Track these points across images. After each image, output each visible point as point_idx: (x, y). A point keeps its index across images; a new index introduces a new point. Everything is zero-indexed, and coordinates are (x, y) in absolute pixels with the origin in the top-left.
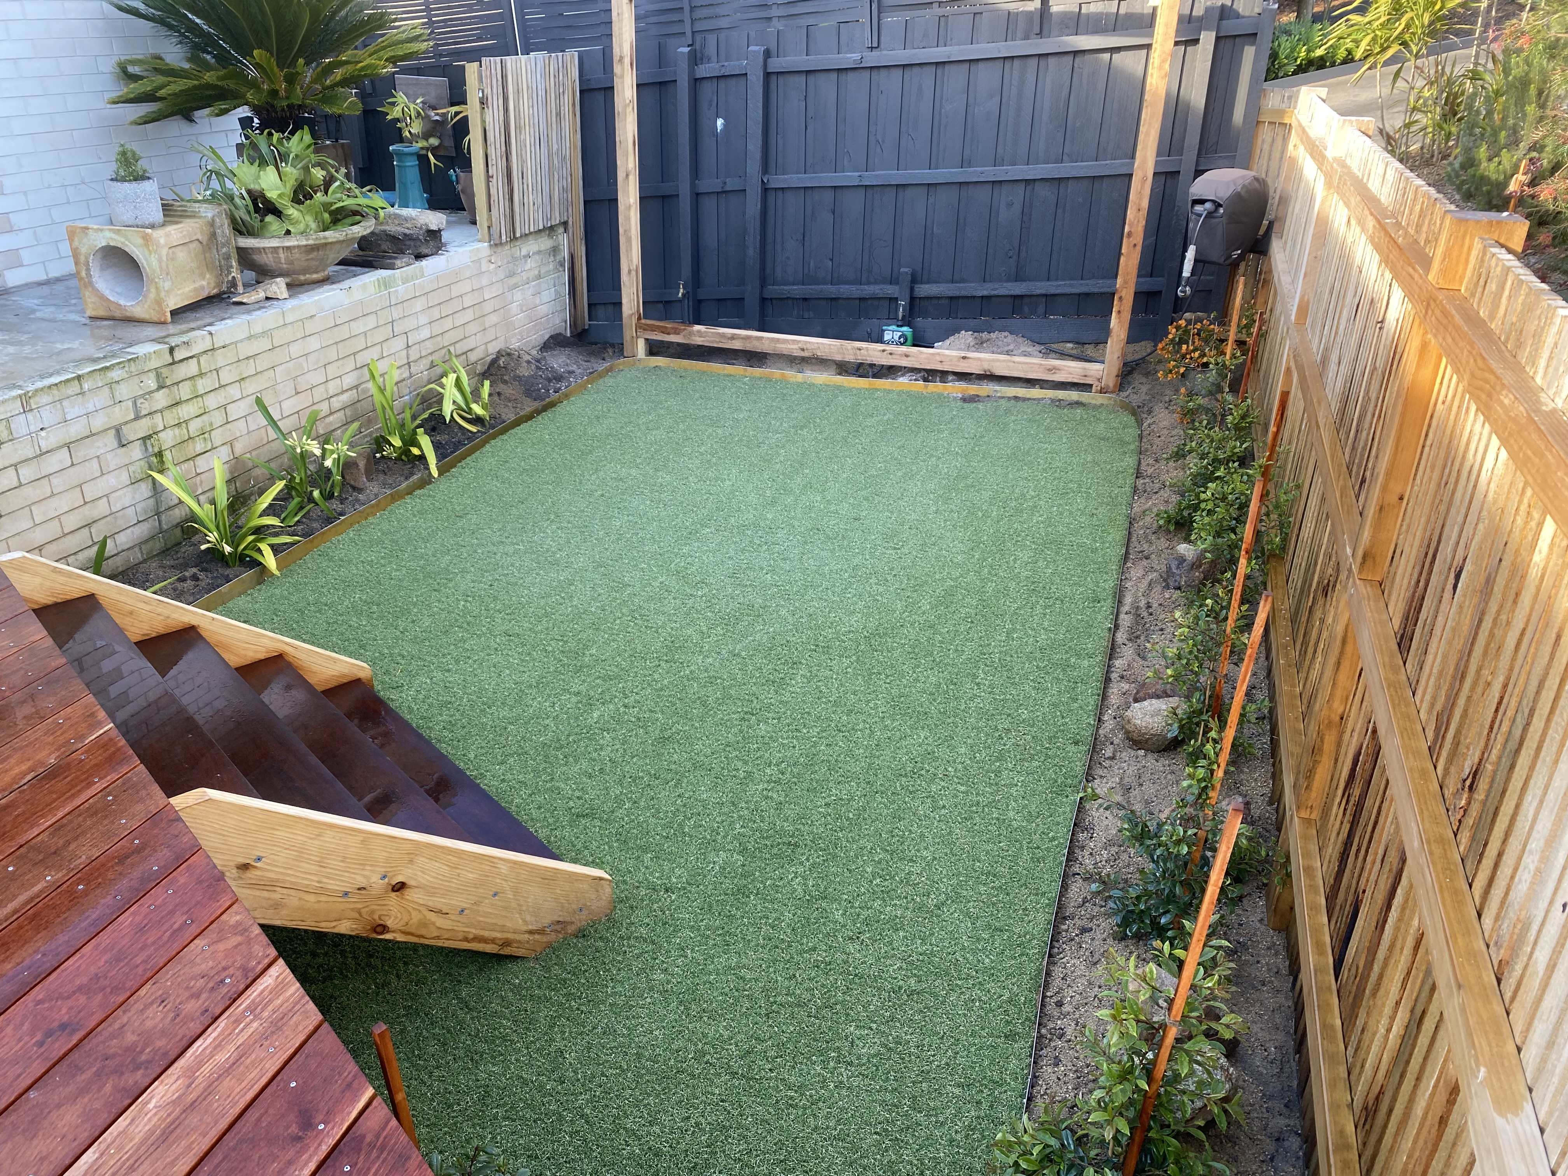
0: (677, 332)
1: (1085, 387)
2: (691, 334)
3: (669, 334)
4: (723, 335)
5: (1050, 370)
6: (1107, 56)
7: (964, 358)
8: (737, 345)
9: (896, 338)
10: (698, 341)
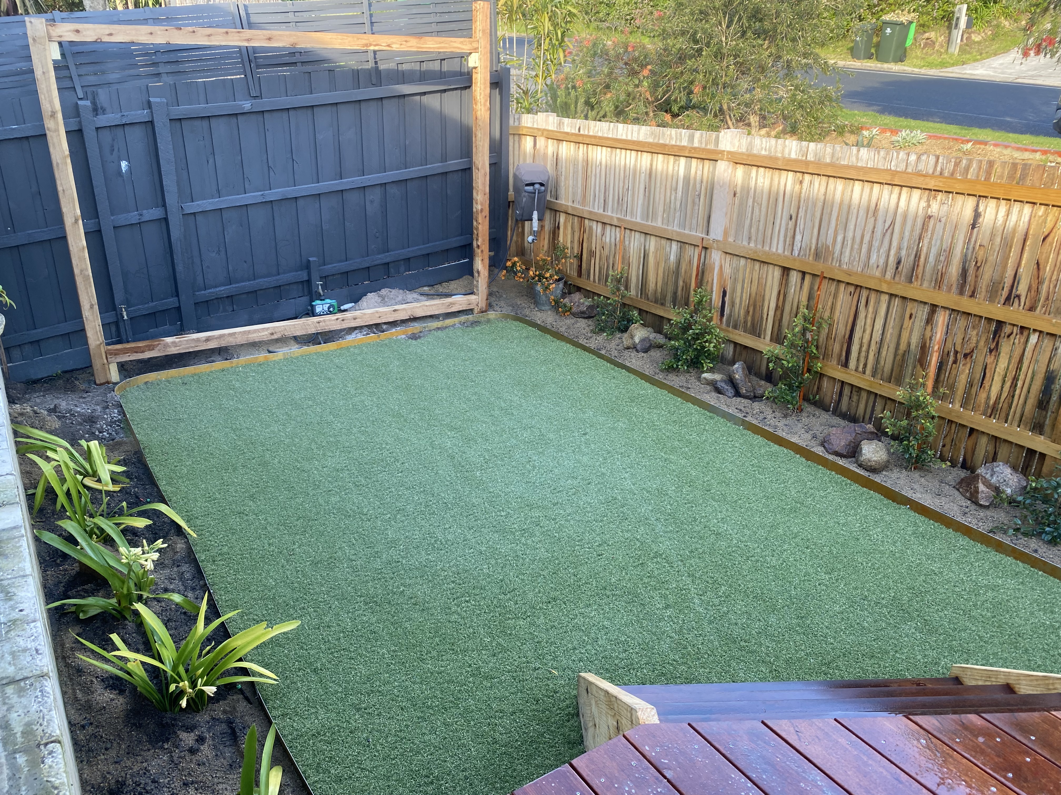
0: (151, 348)
1: (470, 311)
2: (166, 345)
3: (143, 352)
4: (198, 340)
5: (449, 306)
6: (418, 98)
7: (395, 311)
8: (212, 345)
9: (326, 308)
10: (174, 350)
